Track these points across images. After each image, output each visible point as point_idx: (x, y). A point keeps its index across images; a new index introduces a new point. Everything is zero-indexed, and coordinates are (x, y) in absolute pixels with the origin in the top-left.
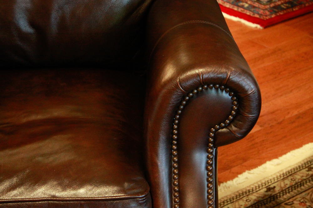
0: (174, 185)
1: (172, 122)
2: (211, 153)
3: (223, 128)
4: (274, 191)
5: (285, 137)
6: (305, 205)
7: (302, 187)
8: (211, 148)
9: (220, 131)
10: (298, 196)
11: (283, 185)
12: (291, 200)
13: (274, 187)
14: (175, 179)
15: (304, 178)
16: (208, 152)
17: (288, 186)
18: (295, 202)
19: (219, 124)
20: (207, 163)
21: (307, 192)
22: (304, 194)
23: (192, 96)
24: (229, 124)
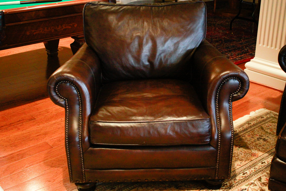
0: (217, 116)
1: (217, 92)
2: (231, 104)
3: (235, 94)
4: (237, 132)
5: (236, 113)
6: (250, 136)
7: (247, 130)
8: (230, 102)
9: (234, 95)
10: (247, 133)
11: (239, 130)
12: (244, 135)
13: (236, 131)
14: (217, 114)
15: (247, 127)
16: (229, 104)
17: (241, 130)
18: (246, 135)
19: (234, 93)
20: (229, 108)
21: (250, 132)
22: (249, 133)
23: (225, 82)
24: (238, 93)
